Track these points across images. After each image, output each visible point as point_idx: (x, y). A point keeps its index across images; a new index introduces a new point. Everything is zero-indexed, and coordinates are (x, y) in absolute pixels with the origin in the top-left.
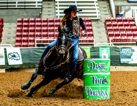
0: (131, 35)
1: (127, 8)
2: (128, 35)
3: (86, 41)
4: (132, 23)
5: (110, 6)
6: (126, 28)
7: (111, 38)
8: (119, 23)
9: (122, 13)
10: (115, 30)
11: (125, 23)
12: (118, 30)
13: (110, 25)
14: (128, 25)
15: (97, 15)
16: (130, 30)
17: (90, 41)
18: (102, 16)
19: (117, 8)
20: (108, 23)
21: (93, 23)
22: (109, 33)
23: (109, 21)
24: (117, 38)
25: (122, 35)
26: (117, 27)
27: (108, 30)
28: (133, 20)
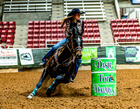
0: (135, 35)
1: (131, 9)
2: (133, 35)
3: (94, 42)
4: (136, 24)
5: (115, 8)
6: (131, 28)
7: (116, 39)
8: (124, 24)
9: (127, 14)
10: (120, 31)
12: (122, 30)
13: (115, 26)
14: (132, 26)
15: (103, 16)
16: (134, 30)
17: (97, 41)
18: (108, 18)
19: (122, 10)
20: (113, 24)
21: (100, 25)
22: (115, 33)
23: (114, 22)
24: (122, 38)
25: (127, 35)
26: (122, 28)
27: (113, 31)
28: (137, 21)
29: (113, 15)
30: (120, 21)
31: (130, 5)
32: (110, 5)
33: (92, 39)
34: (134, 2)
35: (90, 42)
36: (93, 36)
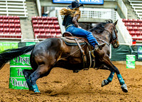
0: (54, 33)
1: (52, 8)
2: (52, 33)
3: (15, 37)
4: (55, 22)
5: (36, 6)
6: (50, 26)
7: (37, 35)
8: (44, 22)
9: (47, 13)
10: (41, 28)
11: (50, 22)
13: (36, 23)
14: (52, 24)
16: (53, 28)
17: (18, 37)
18: (30, 15)
19: (43, 8)
20: (34, 21)
21: (21, 21)
22: (35, 30)
23: (35, 19)
24: (42, 35)
25: (47, 32)
26: (42, 25)
27: (34, 28)
28: (57, 20)
29: (34, 12)
30: (41, 19)
31: (50, 4)
32: (32, 3)
33: (14, 34)
34: (55, 1)
35: (12, 37)
36: (14, 31)
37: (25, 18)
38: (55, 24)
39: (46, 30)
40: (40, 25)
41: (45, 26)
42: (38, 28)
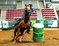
0: (52, 16)
1: (50, 4)
3: (34, 18)
4: (52, 11)
5: (44, 4)
6: (50, 12)
7: (44, 17)
8: (47, 11)
9: (48, 7)
10: (46, 14)
11: (50, 11)
12: (47, 13)
13: (44, 12)
14: (51, 12)
15: (38, 7)
16: (52, 13)
17: (36, 18)
18: (41, 8)
20: (43, 11)
21: (37, 11)
22: (43, 15)
23: (43, 10)
24: (47, 17)
25: (49, 16)
26: (47, 12)
27: (43, 14)
28: (53, 10)
29: (42, 6)
30: (46, 10)
31: (50, 3)
32: (42, 2)
34: (52, 1)
36: (34, 16)
37: (39, 9)
38: (52, 12)
39: (48, 15)
40: (45, 13)
41: (48, 12)
42: (44, 13)
